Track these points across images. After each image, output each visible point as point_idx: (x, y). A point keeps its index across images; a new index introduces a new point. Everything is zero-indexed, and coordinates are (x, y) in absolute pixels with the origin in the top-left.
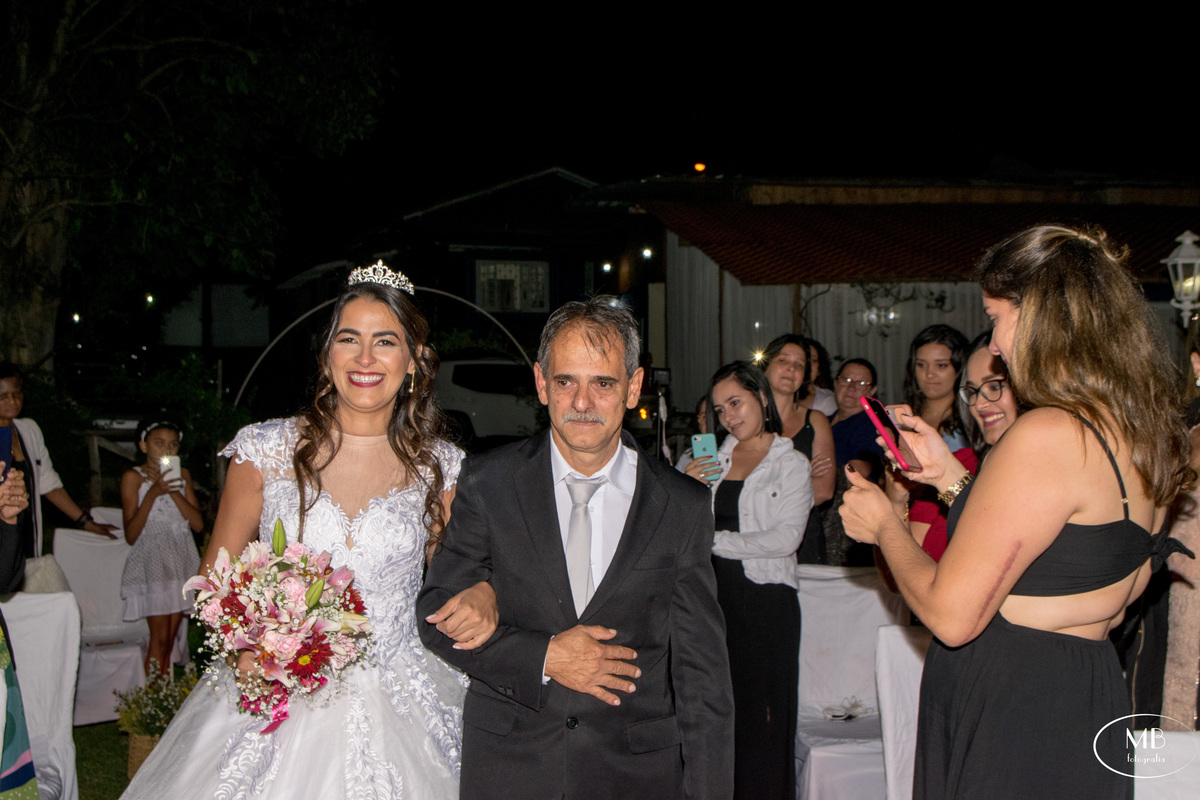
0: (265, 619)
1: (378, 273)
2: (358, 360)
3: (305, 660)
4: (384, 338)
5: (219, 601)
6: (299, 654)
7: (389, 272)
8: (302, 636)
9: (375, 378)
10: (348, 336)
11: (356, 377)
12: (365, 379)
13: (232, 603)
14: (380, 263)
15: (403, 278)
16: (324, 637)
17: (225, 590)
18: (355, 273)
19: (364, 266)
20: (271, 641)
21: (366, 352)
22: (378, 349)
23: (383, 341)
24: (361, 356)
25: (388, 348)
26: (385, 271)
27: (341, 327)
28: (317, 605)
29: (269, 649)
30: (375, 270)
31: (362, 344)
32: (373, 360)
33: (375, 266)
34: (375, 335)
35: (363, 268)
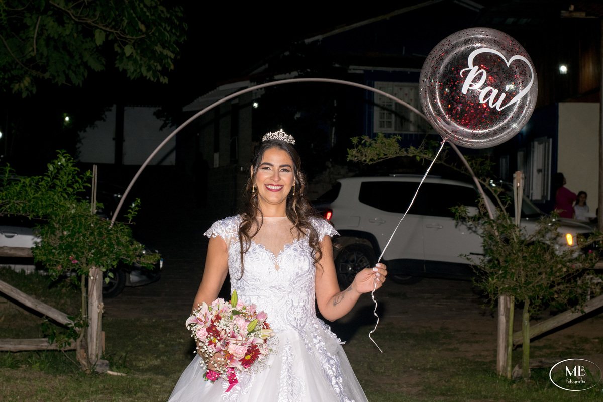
0: (229, 338)
1: (280, 135)
2: (272, 178)
3: (248, 358)
4: (285, 168)
5: (205, 329)
6: (246, 354)
7: (286, 135)
8: (247, 346)
9: (279, 188)
10: (267, 166)
11: (270, 187)
12: (274, 188)
13: (212, 330)
14: (282, 130)
15: (292, 138)
16: (256, 346)
17: (209, 324)
18: (268, 134)
19: (273, 131)
20: (232, 348)
21: (276, 175)
22: (282, 173)
23: (283, 170)
24: (274, 176)
25: (286, 173)
26: (283, 134)
27: (263, 161)
28: (253, 331)
29: (230, 352)
30: (279, 133)
31: (274, 170)
32: (280, 179)
33: (278, 132)
34: (281, 167)
35: (272, 132)
